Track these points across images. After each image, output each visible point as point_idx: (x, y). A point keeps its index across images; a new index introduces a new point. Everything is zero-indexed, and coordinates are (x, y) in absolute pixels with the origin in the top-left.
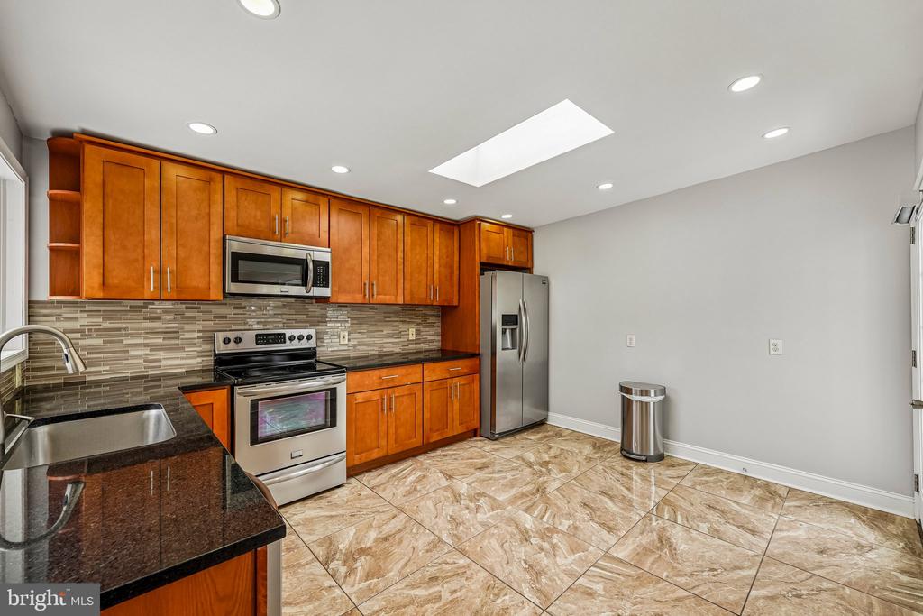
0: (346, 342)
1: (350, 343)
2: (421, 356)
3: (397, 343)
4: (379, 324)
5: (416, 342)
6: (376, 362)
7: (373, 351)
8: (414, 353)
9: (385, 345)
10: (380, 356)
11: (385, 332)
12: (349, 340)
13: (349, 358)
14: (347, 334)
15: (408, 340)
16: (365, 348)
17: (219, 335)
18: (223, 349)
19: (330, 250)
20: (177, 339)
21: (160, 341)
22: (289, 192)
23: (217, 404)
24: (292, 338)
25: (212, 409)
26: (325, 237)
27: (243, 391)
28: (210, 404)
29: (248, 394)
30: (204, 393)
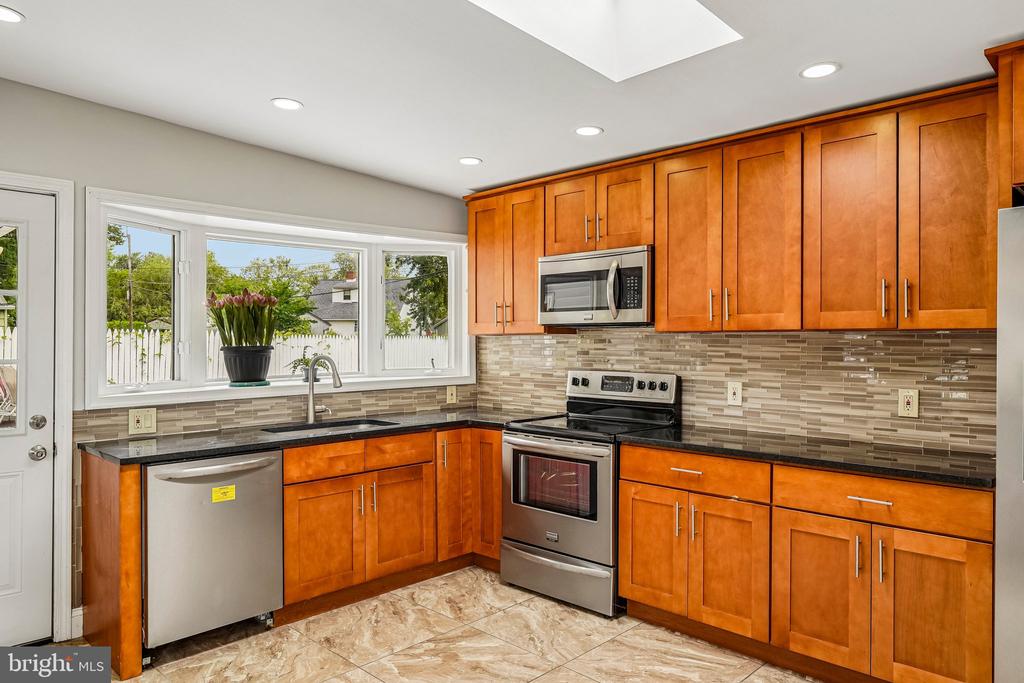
0: (739, 402)
1: (746, 405)
2: (944, 465)
3: (864, 420)
5: (918, 422)
6: (802, 451)
7: (796, 429)
8: (917, 451)
9: (824, 419)
10: (811, 441)
11: (825, 392)
12: (744, 399)
13: (744, 433)
14: (739, 386)
15: (895, 416)
16: (777, 418)
17: (571, 375)
18: (571, 391)
19: (645, 248)
20: (551, 375)
21: (540, 377)
22: (604, 179)
23: (495, 446)
24: (641, 385)
25: (492, 449)
26: (648, 227)
27: (506, 437)
28: (491, 444)
29: (510, 441)
30: (487, 431)
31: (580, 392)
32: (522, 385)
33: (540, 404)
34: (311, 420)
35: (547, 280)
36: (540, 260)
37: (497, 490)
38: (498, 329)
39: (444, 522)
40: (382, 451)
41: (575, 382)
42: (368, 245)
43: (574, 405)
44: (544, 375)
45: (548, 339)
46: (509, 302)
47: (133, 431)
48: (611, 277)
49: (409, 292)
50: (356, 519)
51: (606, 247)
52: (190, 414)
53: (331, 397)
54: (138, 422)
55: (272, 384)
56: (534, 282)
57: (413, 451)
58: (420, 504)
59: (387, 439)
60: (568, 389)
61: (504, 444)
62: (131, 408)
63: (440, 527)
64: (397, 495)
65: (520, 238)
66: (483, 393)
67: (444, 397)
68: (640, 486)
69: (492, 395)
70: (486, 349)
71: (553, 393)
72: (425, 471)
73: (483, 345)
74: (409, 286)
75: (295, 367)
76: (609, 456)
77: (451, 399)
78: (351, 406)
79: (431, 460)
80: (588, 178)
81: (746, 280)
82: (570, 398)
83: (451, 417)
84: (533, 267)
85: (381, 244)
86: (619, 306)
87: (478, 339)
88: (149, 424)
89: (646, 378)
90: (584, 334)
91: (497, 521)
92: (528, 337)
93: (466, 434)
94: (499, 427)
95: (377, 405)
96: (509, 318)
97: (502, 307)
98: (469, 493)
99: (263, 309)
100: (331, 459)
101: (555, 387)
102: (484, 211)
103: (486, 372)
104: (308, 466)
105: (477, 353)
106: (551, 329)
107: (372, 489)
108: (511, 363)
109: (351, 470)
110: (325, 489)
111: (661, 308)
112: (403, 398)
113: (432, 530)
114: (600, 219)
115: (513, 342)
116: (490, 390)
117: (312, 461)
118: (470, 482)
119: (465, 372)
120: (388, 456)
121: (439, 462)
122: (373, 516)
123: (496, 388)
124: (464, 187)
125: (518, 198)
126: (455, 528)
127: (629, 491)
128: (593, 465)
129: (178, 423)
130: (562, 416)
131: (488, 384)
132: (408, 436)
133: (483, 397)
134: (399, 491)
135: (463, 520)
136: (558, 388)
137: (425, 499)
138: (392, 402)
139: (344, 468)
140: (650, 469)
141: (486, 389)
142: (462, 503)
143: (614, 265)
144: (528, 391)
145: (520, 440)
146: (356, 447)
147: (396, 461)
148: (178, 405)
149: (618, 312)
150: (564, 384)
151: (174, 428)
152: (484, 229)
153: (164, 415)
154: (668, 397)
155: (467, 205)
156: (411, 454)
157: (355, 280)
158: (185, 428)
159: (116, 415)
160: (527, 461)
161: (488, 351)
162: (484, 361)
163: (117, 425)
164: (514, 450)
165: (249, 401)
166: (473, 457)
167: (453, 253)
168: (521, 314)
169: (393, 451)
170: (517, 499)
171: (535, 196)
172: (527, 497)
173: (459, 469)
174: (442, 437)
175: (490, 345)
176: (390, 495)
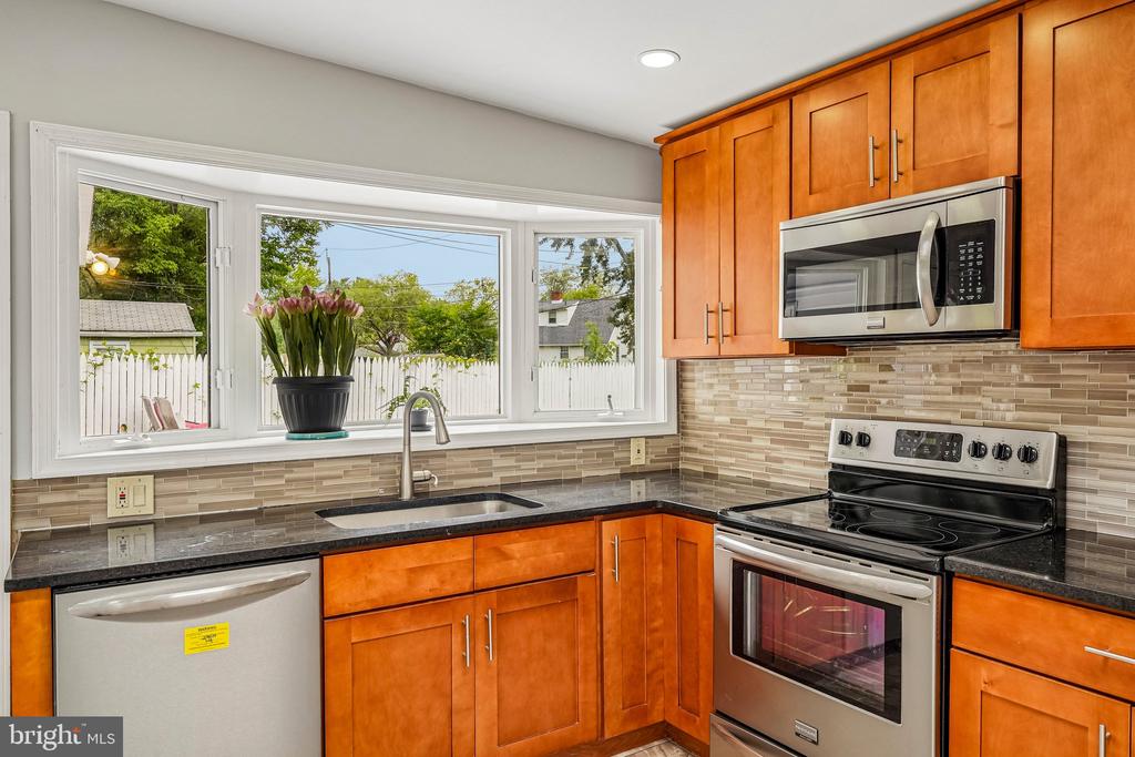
17: (836, 426)
18: (837, 454)
19: (1001, 181)
20: (800, 425)
21: (781, 427)
22: (908, 64)
23: (702, 550)
24: (978, 450)
25: (696, 553)
26: (1005, 143)
27: (720, 537)
28: (696, 544)
29: (730, 545)
30: (688, 523)
31: (854, 457)
32: (750, 439)
33: (780, 471)
34: (407, 495)
35: (794, 263)
36: (782, 225)
37: (706, 624)
38: (710, 349)
39: (614, 671)
40: (506, 557)
41: (844, 439)
42: (512, 223)
43: (843, 477)
44: (787, 424)
45: (791, 366)
46: (728, 302)
47: (114, 511)
48: (925, 248)
49: (618, 313)
50: (457, 674)
51: (911, 190)
52: (210, 484)
53: (445, 456)
54: (123, 497)
55: (352, 436)
56: (772, 265)
57: (561, 554)
58: (573, 644)
59: (514, 535)
60: (831, 450)
61: (716, 548)
62: (111, 475)
63: (608, 681)
64: (530, 631)
65: (748, 196)
66: (688, 449)
67: (625, 455)
68: (1000, 670)
69: (701, 453)
70: (693, 381)
71: (805, 456)
72: (580, 588)
73: (688, 375)
74: (619, 306)
75: (391, 409)
76: (928, 599)
77: (638, 458)
78: (476, 470)
79: (592, 570)
80: (875, 69)
82: (834, 465)
83: (638, 492)
84: (769, 240)
85: (533, 223)
86: (939, 302)
87: (681, 366)
88: (141, 503)
89: (991, 438)
90: (863, 355)
91: (705, 677)
92: (760, 361)
93: (653, 523)
94: (709, 517)
95: (518, 468)
96: (728, 330)
97: (716, 312)
98: (657, 624)
99: (331, 317)
100: (412, 570)
101: (807, 445)
102: (687, 157)
103: (694, 417)
104: (370, 583)
105: (680, 387)
106: (802, 347)
107: (487, 620)
108: (733, 403)
109: (449, 589)
110: (401, 623)
111: (1034, 300)
112: (560, 457)
113: (593, 687)
114: (899, 141)
115: (737, 370)
116: (700, 446)
117: (376, 575)
118: (660, 604)
119: (660, 416)
120: (514, 564)
121: (607, 571)
122: (489, 667)
123: (710, 444)
124: (652, 123)
125: (741, 127)
126: (634, 680)
128: (893, 614)
129: (191, 499)
130: (821, 497)
131: (697, 436)
132: (552, 530)
133: (688, 455)
134: (532, 622)
135: (647, 667)
136: (812, 447)
137: (581, 633)
138: (541, 464)
139: (436, 584)
140: (1026, 638)
141: (693, 443)
142: (646, 638)
143: (931, 224)
144: (760, 449)
145: (746, 546)
146: (461, 550)
147: (529, 571)
148: (190, 469)
149: (938, 312)
150: (824, 440)
151: (182, 507)
152: (688, 186)
153: (167, 485)
154: (1041, 476)
155: (661, 154)
156: (558, 558)
157: (561, 301)
158: (202, 506)
159: (87, 487)
160: (760, 586)
161: (695, 384)
162: (689, 400)
163: (87, 502)
164: (735, 561)
165: (309, 463)
166: (665, 563)
167: (642, 231)
168: (748, 321)
169: (525, 556)
170: (739, 648)
171: (774, 119)
172: (758, 644)
173: (640, 583)
174: (610, 528)
175: (700, 376)
176: (518, 630)
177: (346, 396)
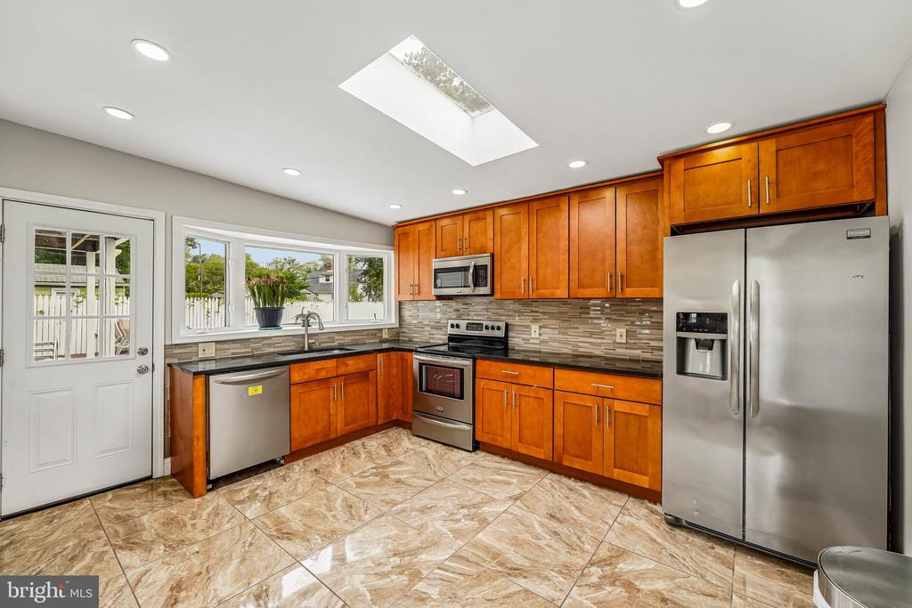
0: (537, 336)
1: (541, 337)
2: (638, 367)
3: (600, 345)
4: (576, 320)
5: (626, 345)
6: (569, 361)
7: (566, 350)
8: (626, 360)
9: (580, 344)
10: (574, 356)
12: (540, 334)
13: (540, 352)
14: (538, 327)
15: (615, 342)
16: (557, 344)
17: (450, 322)
18: (450, 331)
19: (489, 255)
20: (440, 323)
21: (434, 323)
22: (467, 217)
23: (409, 361)
24: (487, 328)
25: (407, 362)
26: (490, 244)
27: (415, 356)
28: (407, 360)
29: (418, 358)
30: (405, 353)
31: (455, 331)
32: (424, 328)
33: (433, 338)
34: (306, 349)
35: (437, 271)
36: (433, 260)
37: (410, 385)
38: (411, 298)
39: (381, 403)
40: (346, 365)
41: (452, 326)
42: (339, 251)
43: (452, 338)
44: (436, 322)
45: (438, 303)
46: (417, 283)
47: (201, 355)
48: (471, 270)
49: (362, 277)
50: (332, 403)
51: (468, 254)
52: (235, 346)
53: (318, 335)
54: (204, 350)
55: (284, 328)
56: (430, 272)
57: (364, 364)
58: (368, 393)
59: (349, 358)
60: (448, 330)
61: (414, 360)
62: (200, 343)
63: (379, 406)
64: (355, 389)
65: (423, 249)
66: (402, 332)
67: (381, 334)
68: (487, 381)
69: (408, 333)
70: (404, 309)
71: (441, 333)
72: (370, 375)
73: (403, 306)
74: (362, 274)
75: (297, 319)
76: (470, 365)
77: (385, 335)
78: (329, 340)
79: (374, 369)
80: (459, 217)
81: (541, 272)
82: (450, 334)
83: (385, 346)
84: (429, 264)
85: (347, 251)
86: (475, 286)
87: (400, 303)
88: (211, 351)
89: (490, 324)
90: (457, 300)
91: (410, 401)
92: (427, 302)
93: (393, 355)
94: (412, 351)
95: (344, 339)
96: (417, 292)
97: (413, 286)
98: (395, 387)
99: (278, 286)
100: (318, 370)
102: (403, 233)
103: (404, 321)
104: (304, 373)
105: (400, 311)
106: (439, 298)
107: (341, 386)
108: (418, 316)
109: (329, 376)
110: (314, 386)
111: (497, 286)
112: (359, 336)
113: (374, 408)
114: (465, 239)
115: (419, 305)
116: (406, 331)
117: (306, 371)
118: (395, 381)
119: (393, 321)
120: (349, 367)
121: (379, 370)
122: (342, 401)
123: (410, 329)
124: (392, 221)
125: (422, 227)
126: (387, 406)
127: (481, 384)
128: (462, 370)
129: (228, 351)
130: (445, 344)
131: (406, 328)
132: (360, 357)
133: (403, 334)
134: (356, 386)
135: (392, 402)
136: (443, 330)
137: (371, 390)
138: (352, 338)
139: (325, 374)
140: (492, 372)
141: (405, 330)
142: (391, 392)
143: (473, 263)
144: (427, 331)
145: (423, 357)
146: (332, 363)
147: (354, 370)
148: (228, 340)
149: (474, 289)
150: (446, 327)
151: (226, 354)
152: (403, 243)
153: (219, 346)
154: (501, 334)
155: (394, 230)
156: (363, 366)
157: (331, 270)
158: (233, 354)
159: (191, 347)
160: (426, 368)
162: (403, 315)
163: (191, 353)
164: (420, 363)
165: (270, 338)
166: (397, 367)
167: (386, 256)
168: (424, 289)
169: (352, 365)
170: (421, 389)
171: (431, 226)
172: (426, 388)
173: (389, 374)
174: (380, 357)
175: (406, 306)
176: (351, 389)
177: (281, 314)
